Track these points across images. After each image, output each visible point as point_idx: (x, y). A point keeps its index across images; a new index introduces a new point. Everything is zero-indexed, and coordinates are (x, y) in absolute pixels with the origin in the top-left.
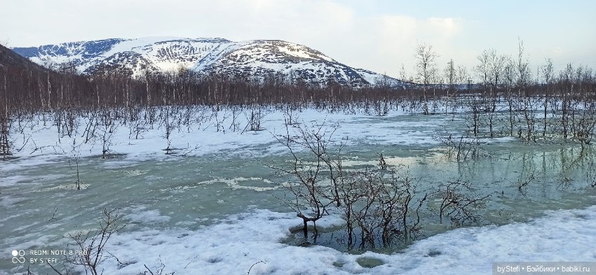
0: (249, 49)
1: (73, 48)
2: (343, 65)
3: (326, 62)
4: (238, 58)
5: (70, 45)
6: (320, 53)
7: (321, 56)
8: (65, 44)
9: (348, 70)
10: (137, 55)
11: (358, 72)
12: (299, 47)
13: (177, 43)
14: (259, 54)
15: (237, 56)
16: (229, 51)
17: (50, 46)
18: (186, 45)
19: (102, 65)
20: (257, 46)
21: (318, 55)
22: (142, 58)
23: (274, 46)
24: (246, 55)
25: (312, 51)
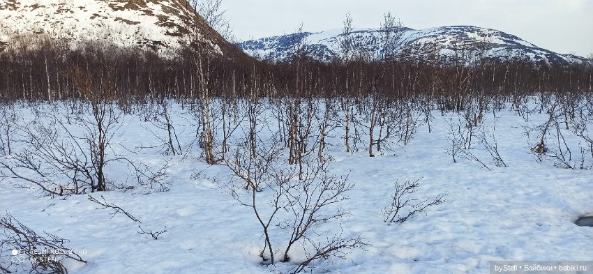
0: (434, 36)
1: (268, 43)
2: (546, 51)
3: (524, 47)
4: (422, 46)
5: (267, 40)
6: (516, 38)
7: (518, 41)
8: (263, 39)
9: (551, 55)
10: (323, 47)
11: (565, 58)
12: (491, 32)
13: (360, 34)
14: (445, 42)
15: (420, 45)
16: (413, 39)
17: (251, 42)
18: (369, 35)
19: (294, 56)
20: (443, 33)
21: (514, 40)
22: (327, 49)
23: (461, 32)
24: (431, 43)
25: (507, 36)
